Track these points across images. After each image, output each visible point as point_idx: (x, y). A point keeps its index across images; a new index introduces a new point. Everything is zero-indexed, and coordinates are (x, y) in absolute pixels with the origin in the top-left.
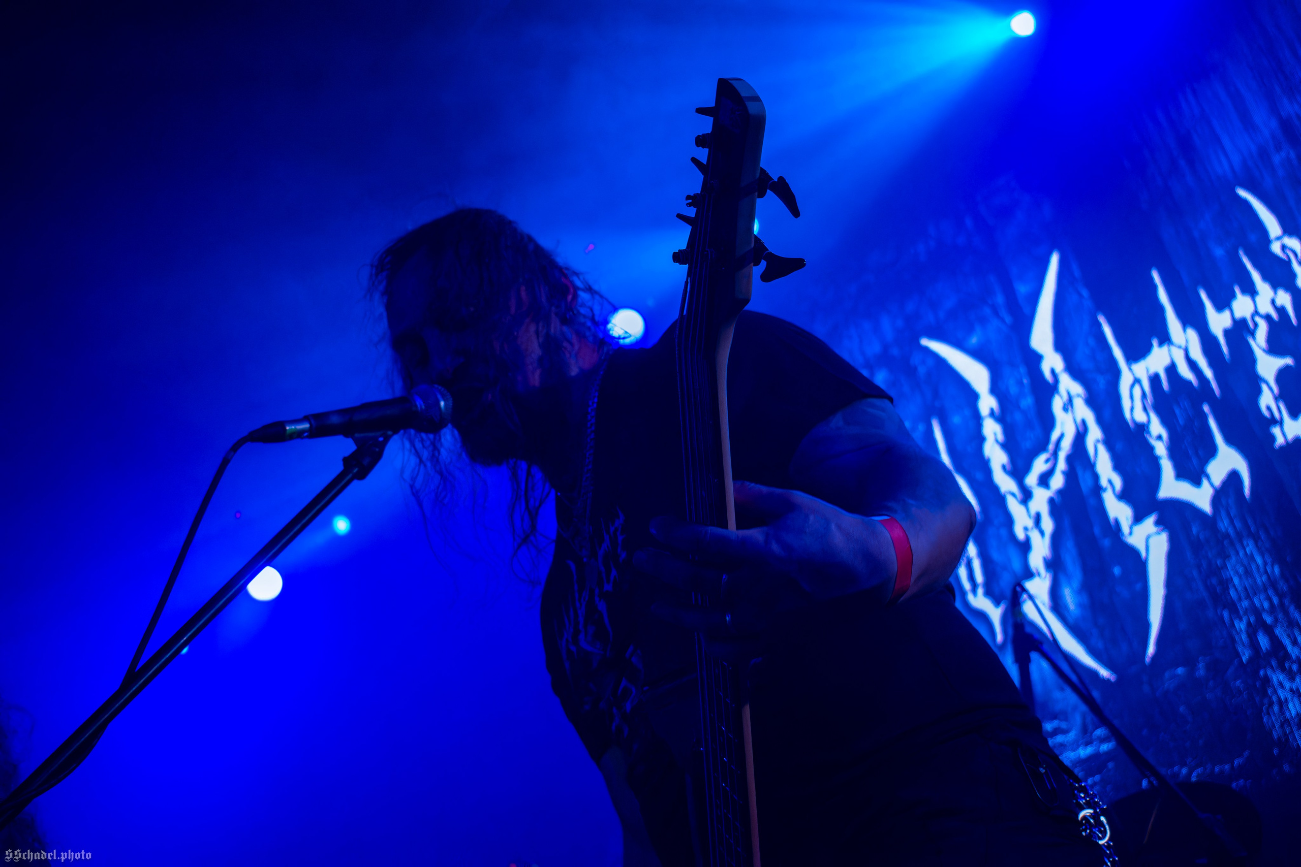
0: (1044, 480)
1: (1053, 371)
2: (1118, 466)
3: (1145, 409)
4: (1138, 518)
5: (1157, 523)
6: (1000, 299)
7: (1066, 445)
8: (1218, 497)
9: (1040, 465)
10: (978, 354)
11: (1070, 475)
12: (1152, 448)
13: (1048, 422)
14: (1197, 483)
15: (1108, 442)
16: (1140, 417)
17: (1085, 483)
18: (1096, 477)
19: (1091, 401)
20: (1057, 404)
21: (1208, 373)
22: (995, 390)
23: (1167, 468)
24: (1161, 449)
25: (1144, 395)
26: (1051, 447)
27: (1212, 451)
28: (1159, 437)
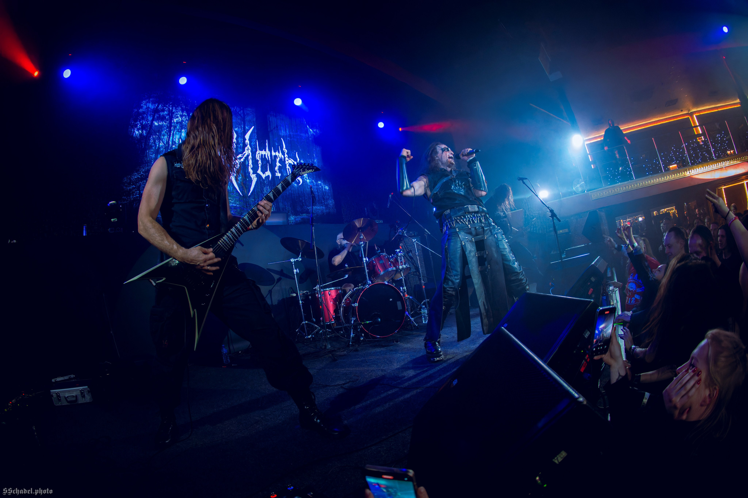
0: (240, 158)
1: (247, 143)
2: (252, 164)
3: (259, 158)
4: (253, 173)
5: (256, 176)
6: (243, 126)
7: (246, 155)
8: (265, 177)
9: (240, 156)
10: (236, 132)
11: (245, 160)
12: (259, 165)
13: (244, 151)
14: (264, 173)
15: (252, 159)
16: (258, 159)
17: (247, 163)
18: (249, 163)
19: (251, 151)
20: (246, 148)
21: (270, 159)
22: (236, 139)
23: (260, 168)
24: (260, 165)
25: (260, 156)
26: (243, 154)
27: (267, 171)
28: (260, 164)
